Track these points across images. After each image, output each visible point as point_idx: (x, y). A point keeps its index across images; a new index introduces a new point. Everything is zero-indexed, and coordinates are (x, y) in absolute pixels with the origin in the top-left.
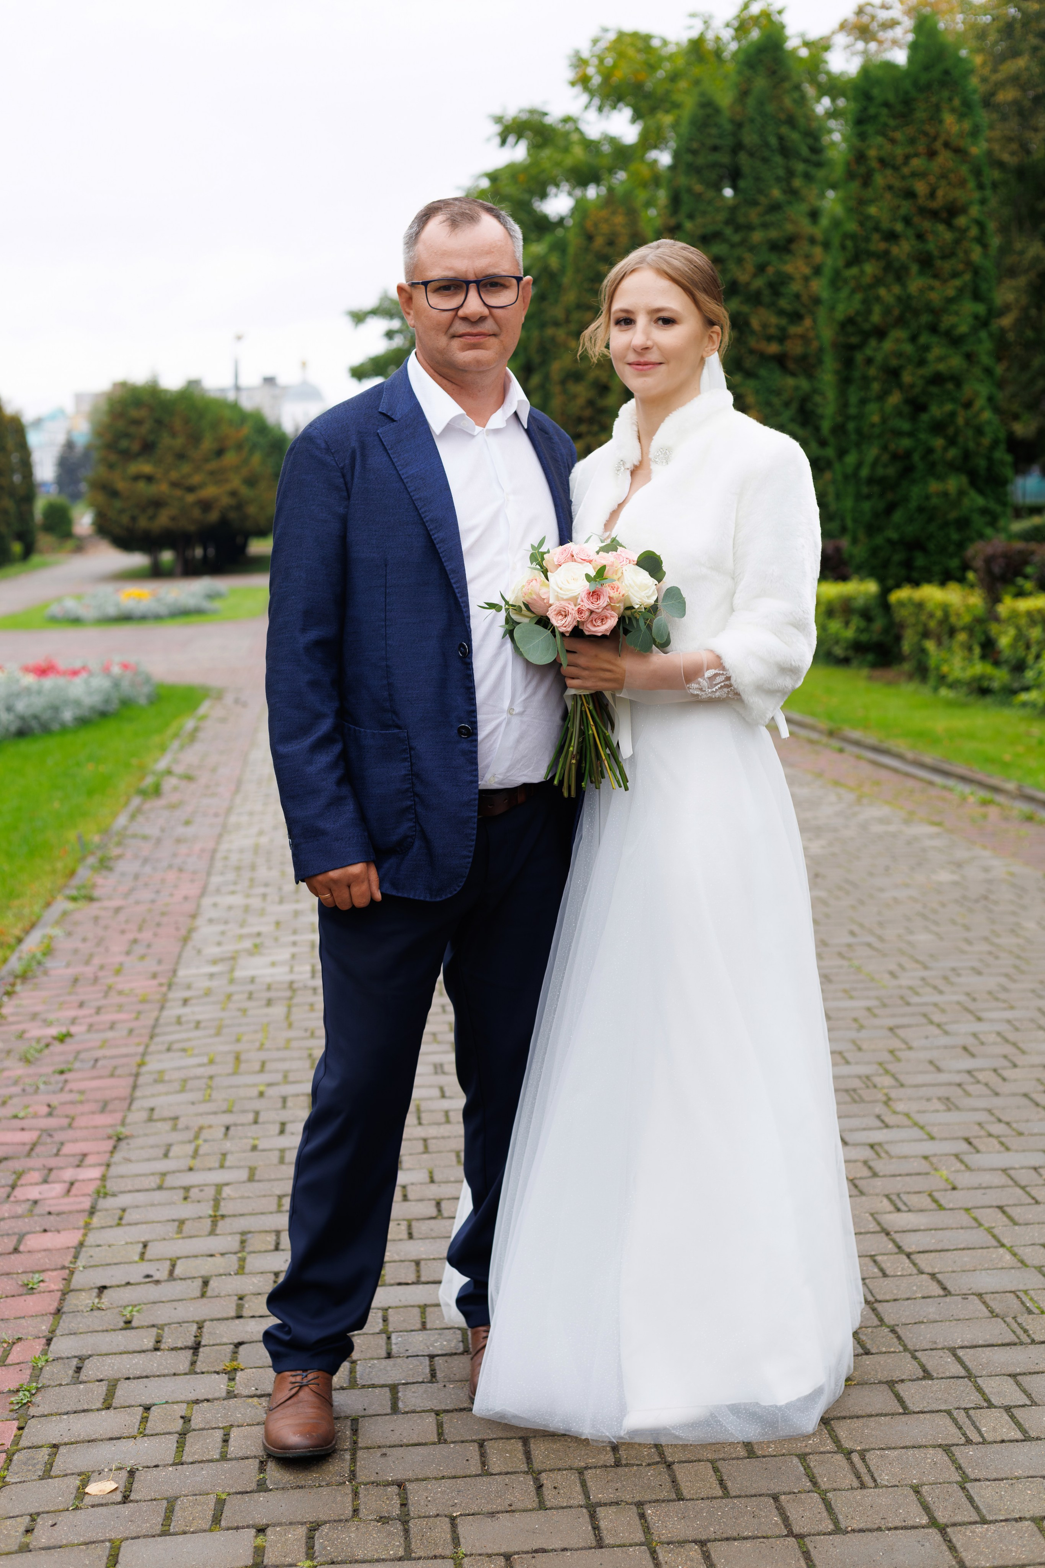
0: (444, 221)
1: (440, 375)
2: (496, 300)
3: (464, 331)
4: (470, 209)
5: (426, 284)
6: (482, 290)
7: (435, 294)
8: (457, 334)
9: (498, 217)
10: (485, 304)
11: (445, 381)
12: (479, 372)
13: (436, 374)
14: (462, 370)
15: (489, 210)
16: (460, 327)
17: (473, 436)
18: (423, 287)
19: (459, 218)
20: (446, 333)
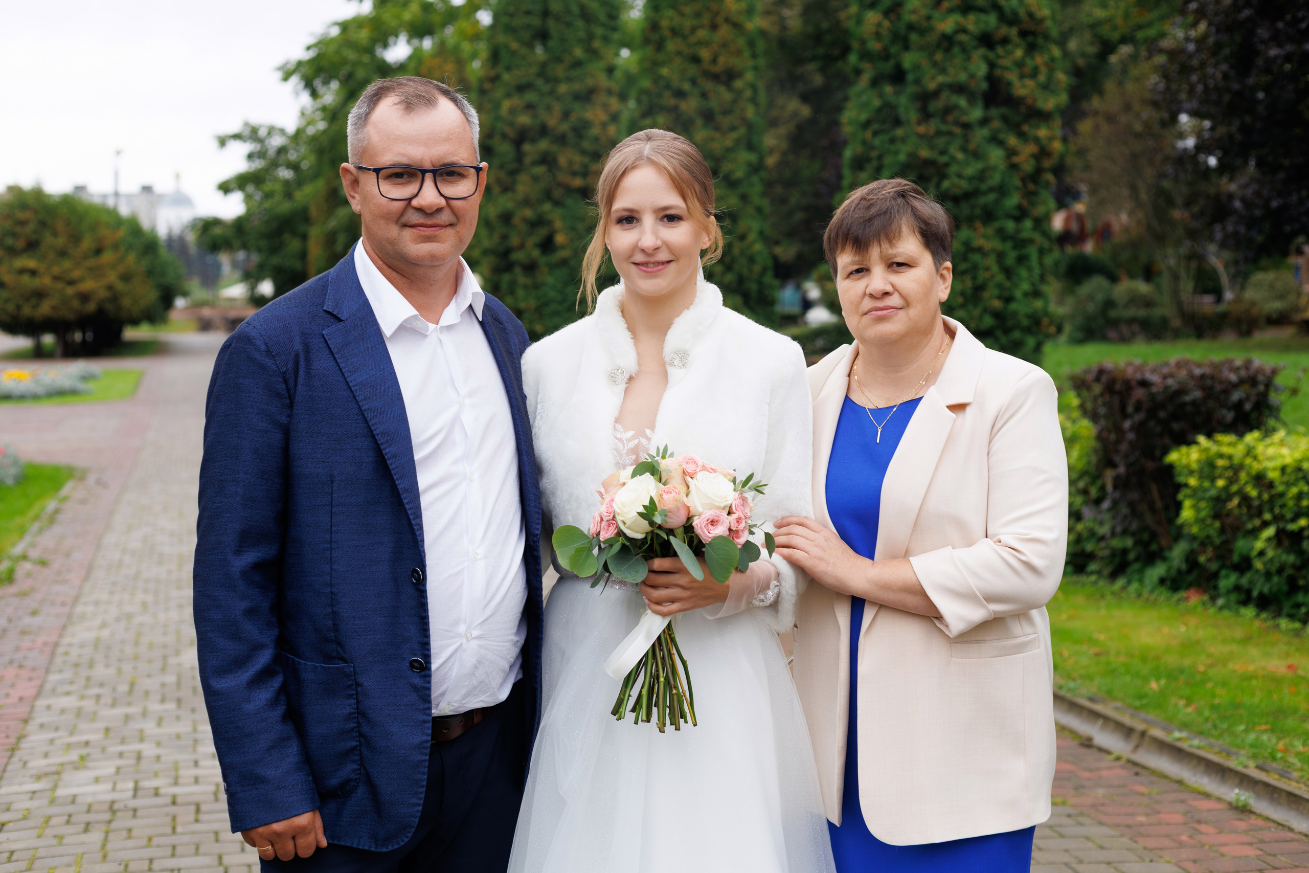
0: (398, 103)
1: (390, 267)
2: (451, 190)
3: (417, 222)
4: (426, 92)
5: (377, 171)
6: (438, 178)
7: (386, 181)
8: (409, 224)
9: (455, 101)
10: (441, 195)
11: (394, 274)
12: (432, 267)
13: (385, 267)
14: (414, 264)
15: (446, 93)
16: (414, 218)
17: (426, 336)
18: (374, 175)
19: (414, 100)
20: (397, 222)
